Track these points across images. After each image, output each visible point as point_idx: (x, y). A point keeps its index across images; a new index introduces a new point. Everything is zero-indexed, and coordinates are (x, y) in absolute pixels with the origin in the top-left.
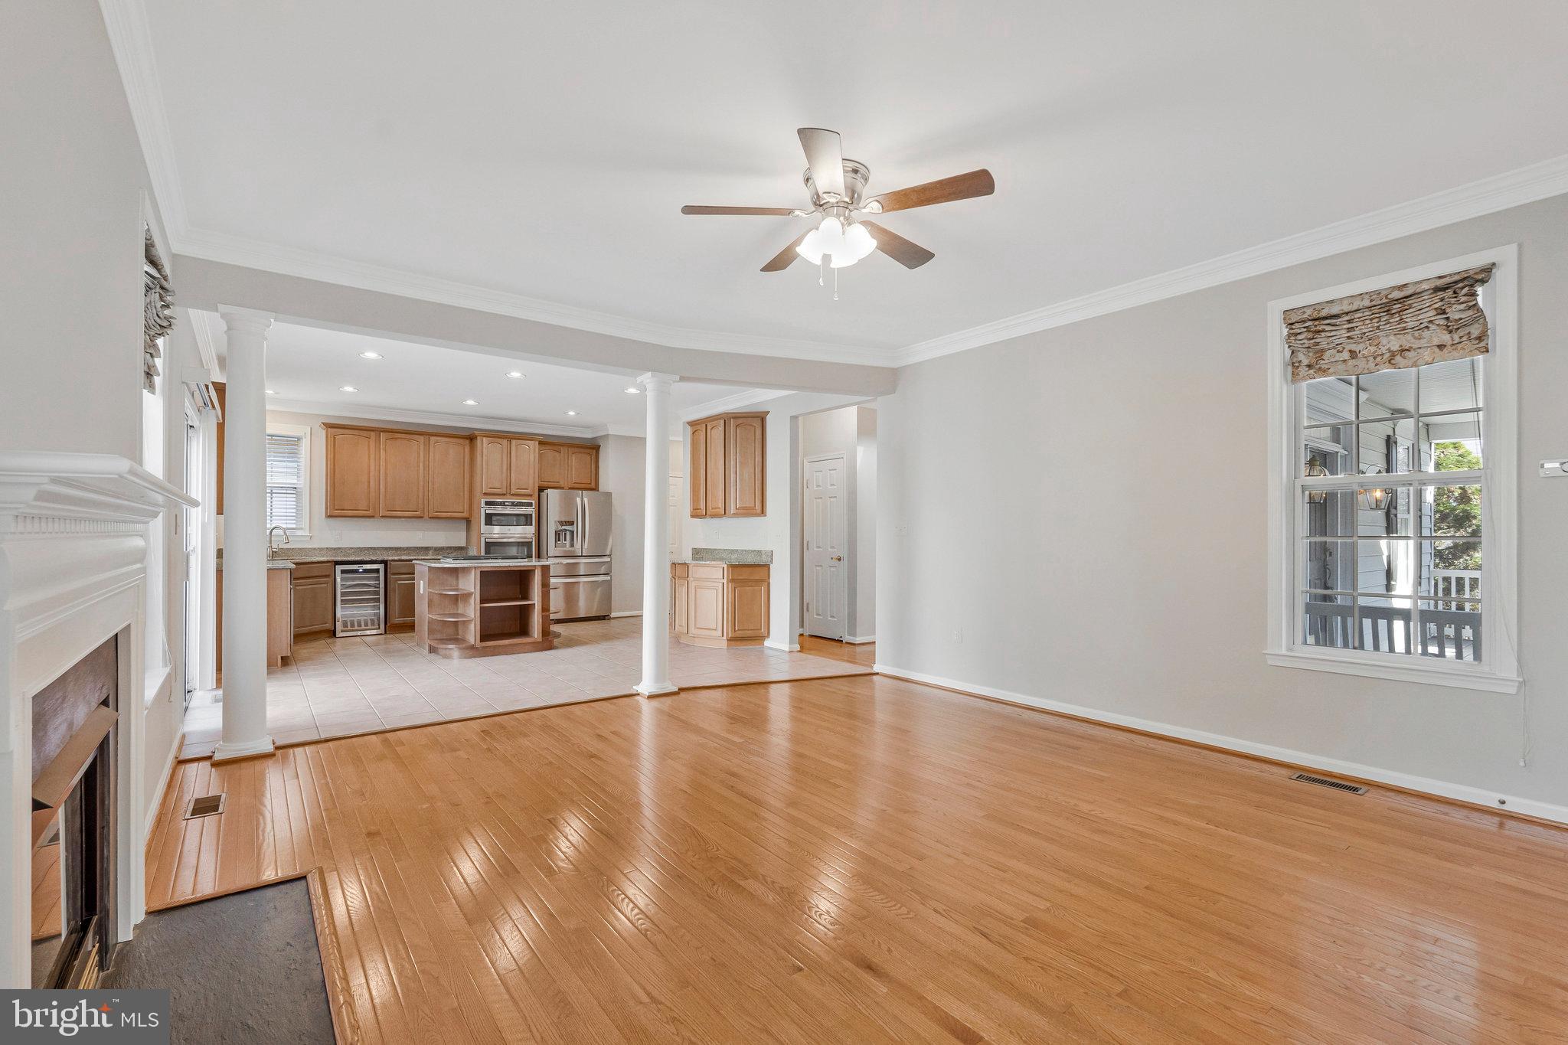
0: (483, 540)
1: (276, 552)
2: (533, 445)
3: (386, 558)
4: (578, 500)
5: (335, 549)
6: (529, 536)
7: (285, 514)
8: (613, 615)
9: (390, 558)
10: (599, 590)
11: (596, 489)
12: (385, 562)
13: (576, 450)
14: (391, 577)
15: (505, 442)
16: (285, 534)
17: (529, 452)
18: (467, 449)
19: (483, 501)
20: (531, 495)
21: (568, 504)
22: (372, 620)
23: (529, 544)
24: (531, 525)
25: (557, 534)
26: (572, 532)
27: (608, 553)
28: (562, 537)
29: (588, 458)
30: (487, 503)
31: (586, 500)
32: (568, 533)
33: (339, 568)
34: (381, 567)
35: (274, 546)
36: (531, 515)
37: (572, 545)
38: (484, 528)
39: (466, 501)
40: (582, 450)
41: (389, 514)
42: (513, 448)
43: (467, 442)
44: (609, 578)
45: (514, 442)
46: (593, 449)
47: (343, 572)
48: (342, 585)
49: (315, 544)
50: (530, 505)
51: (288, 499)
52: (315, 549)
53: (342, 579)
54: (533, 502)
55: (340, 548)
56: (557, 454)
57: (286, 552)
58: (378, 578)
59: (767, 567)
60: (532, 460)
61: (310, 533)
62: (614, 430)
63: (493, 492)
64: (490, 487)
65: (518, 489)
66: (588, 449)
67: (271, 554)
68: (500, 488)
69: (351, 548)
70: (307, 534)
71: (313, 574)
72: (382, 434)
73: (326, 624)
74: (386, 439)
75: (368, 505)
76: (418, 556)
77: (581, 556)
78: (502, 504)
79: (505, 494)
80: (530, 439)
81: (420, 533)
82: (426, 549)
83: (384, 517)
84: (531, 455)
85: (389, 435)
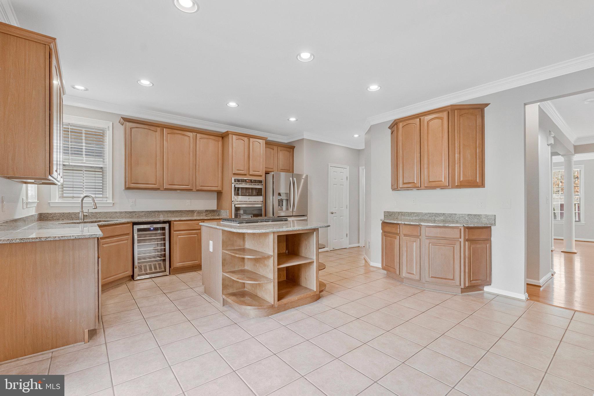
0: (232, 205)
1: (86, 216)
2: (262, 142)
3: (170, 219)
4: (291, 179)
5: (131, 212)
6: (260, 203)
7: (94, 187)
9: (173, 219)
11: (293, 172)
12: (169, 222)
13: (282, 149)
14: (174, 233)
15: (246, 139)
16: (94, 201)
17: (259, 147)
18: (220, 143)
19: (233, 179)
20: (260, 176)
22: (160, 264)
23: (260, 208)
24: (261, 196)
25: (279, 201)
26: (287, 200)
27: (307, 214)
28: (281, 204)
29: (289, 154)
30: (235, 181)
31: (295, 180)
32: (284, 201)
33: (136, 227)
34: (167, 226)
35: (85, 210)
36: (261, 189)
37: (287, 209)
38: (234, 198)
39: (220, 179)
40: (286, 149)
41: (170, 188)
42: (251, 144)
43: (221, 139)
45: (251, 139)
46: (291, 148)
47: (139, 230)
48: (138, 240)
49: (117, 209)
51: (96, 176)
52: (116, 212)
53: (139, 236)
54: (262, 180)
55: (135, 212)
56: (272, 151)
57: (95, 214)
58: (164, 234)
59: (488, 229)
60: (262, 152)
61: (113, 201)
62: (306, 136)
63: (239, 173)
64: (237, 170)
65: (254, 171)
66: (288, 149)
67: (82, 217)
68: (243, 170)
69: (143, 212)
70: (110, 201)
71: (116, 234)
72: (164, 129)
73: (127, 271)
74: (168, 134)
75: (156, 181)
76: (187, 216)
77: (293, 216)
78: (245, 182)
79: (245, 175)
80: (261, 138)
81: (188, 201)
82: (192, 212)
83: (166, 189)
84: (262, 150)
85: (170, 131)
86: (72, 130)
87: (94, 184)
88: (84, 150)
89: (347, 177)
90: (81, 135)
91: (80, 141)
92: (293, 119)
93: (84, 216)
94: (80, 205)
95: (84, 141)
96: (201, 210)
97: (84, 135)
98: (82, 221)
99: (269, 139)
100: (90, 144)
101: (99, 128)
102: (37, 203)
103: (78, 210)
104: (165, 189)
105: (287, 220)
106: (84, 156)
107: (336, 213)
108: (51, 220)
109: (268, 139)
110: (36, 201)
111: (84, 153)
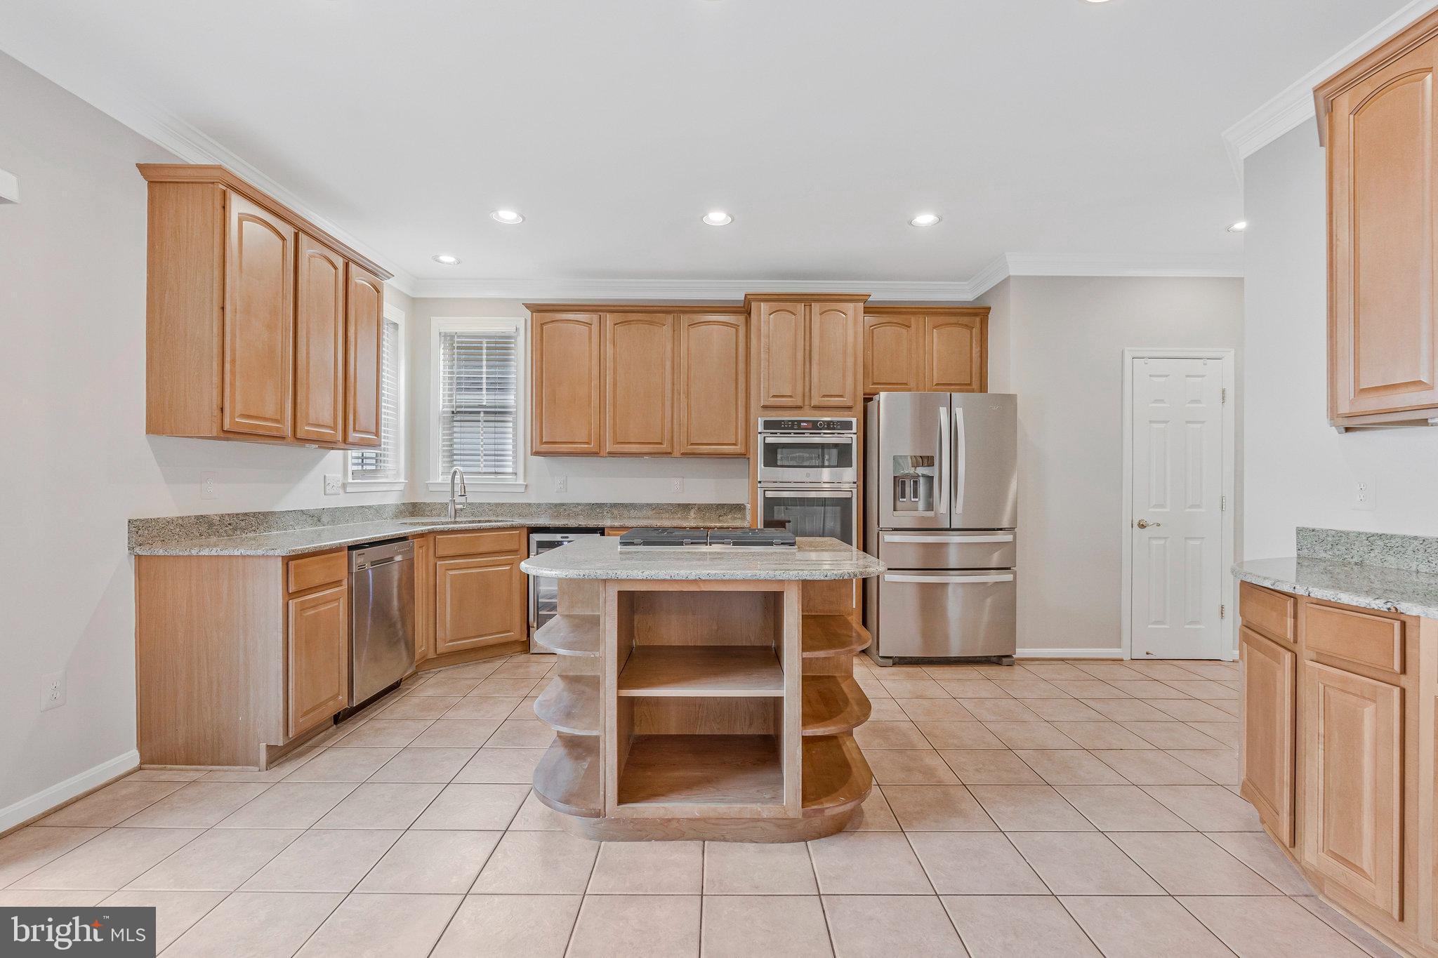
0: (760, 492)
1: (461, 510)
4: (943, 412)
5: (556, 505)
6: (846, 487)
8: (1020, 652)
10: (989, 600)
11: (983, 388)
13: (941, 319)
15: (801, 307)
17: (845, 324)
18: (739, 331)
19: (760, 421)
20: (849, 408)
21: (925, 421)
23: (845, 503)
24: (851, 466)
25: (899, 483)
26: (930, 479)
27: (1005, 524)
28: (909, 490)
29: (966, 332)
30: (768, 425)
31: (959, 412)
32: (922, 480)
33: (536, 537)
36: (850, 445)
37: (930, 506)
38: (763, 471)
39: (741, 424)
40: (953, 319)
41: (619, 448)
42: (816, 319)
43: (741, 318)
44: (1007, 577)
45: (816, 307)
46: (976, 315)
47: (542, 544)
50: (847, 425)
52: (530, 504)
54: (854, 420)
55: (564, 504)
56: (904, 331)
60: (851, 339)
61: (525, 481)
62: (1018, 266)
63: (778, 404)
64: (774, 396)
65: (824, 396)
66: (965, 320)
67: (453, 513)
68: (791, 396)
69: (578, 504)
70: (521, 482)
71: (481, 550)
72: (608, 316)
73: (509, 631)
74: (615, 324)
75: (590, 435)
76: (673, 518)
77: (950, 529)
78: (796, 427)
79: (800, 408)
80: (848, 297)
81: (676, 482)
82: (686, 507)
83: (612, 454)
84: (851, 332)
85: (619, 317)
86: (460, 345)
87: (493, 447)
88: (484, 381)
89: (1224, 391)
90: (481, 351)
91: (477, 363)
92: (925, 219)
93: (456, 511)
94: (449, 489)
95: (484, 363)
96: (705, 504)
97: (485, 351)
98: (453, 520)
99: (876, 297)
100: (495, 366)
101: (503, 335)
102: (404, 484)
103: (446, 499)
104: (609, 453)
105: (792, 544)
106: (484, 392)
107: (1159, 525)
108: (428, 516)
109: (870, 299)
110: (403, 481)
111: (484, 386)
